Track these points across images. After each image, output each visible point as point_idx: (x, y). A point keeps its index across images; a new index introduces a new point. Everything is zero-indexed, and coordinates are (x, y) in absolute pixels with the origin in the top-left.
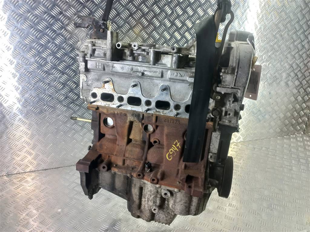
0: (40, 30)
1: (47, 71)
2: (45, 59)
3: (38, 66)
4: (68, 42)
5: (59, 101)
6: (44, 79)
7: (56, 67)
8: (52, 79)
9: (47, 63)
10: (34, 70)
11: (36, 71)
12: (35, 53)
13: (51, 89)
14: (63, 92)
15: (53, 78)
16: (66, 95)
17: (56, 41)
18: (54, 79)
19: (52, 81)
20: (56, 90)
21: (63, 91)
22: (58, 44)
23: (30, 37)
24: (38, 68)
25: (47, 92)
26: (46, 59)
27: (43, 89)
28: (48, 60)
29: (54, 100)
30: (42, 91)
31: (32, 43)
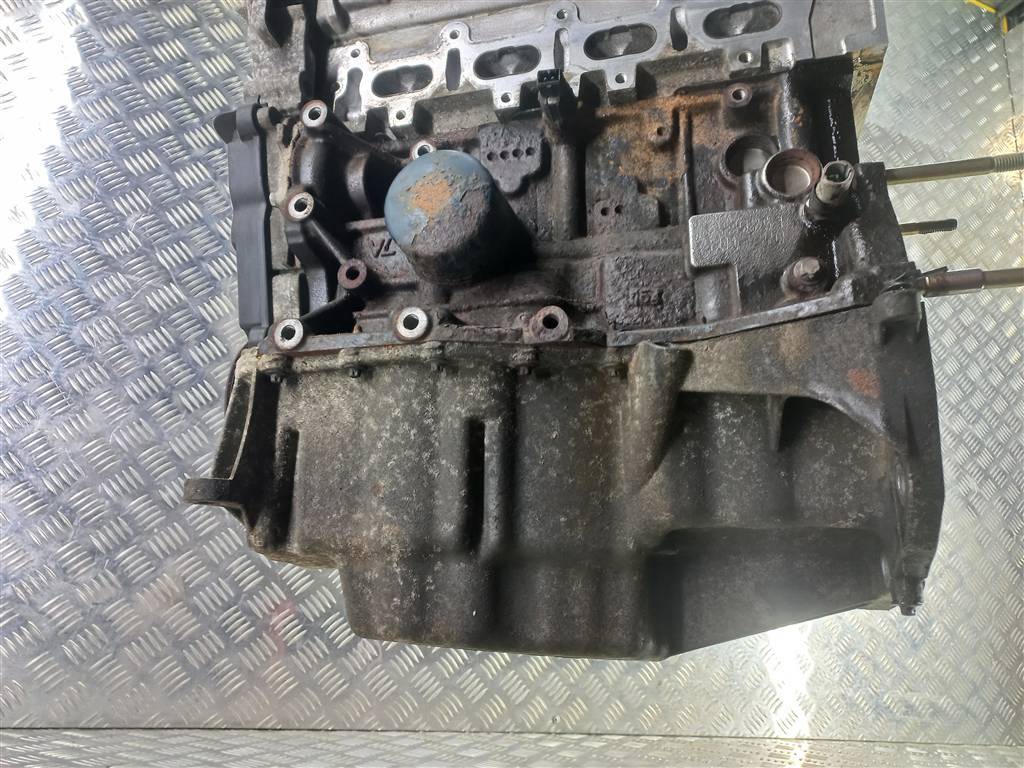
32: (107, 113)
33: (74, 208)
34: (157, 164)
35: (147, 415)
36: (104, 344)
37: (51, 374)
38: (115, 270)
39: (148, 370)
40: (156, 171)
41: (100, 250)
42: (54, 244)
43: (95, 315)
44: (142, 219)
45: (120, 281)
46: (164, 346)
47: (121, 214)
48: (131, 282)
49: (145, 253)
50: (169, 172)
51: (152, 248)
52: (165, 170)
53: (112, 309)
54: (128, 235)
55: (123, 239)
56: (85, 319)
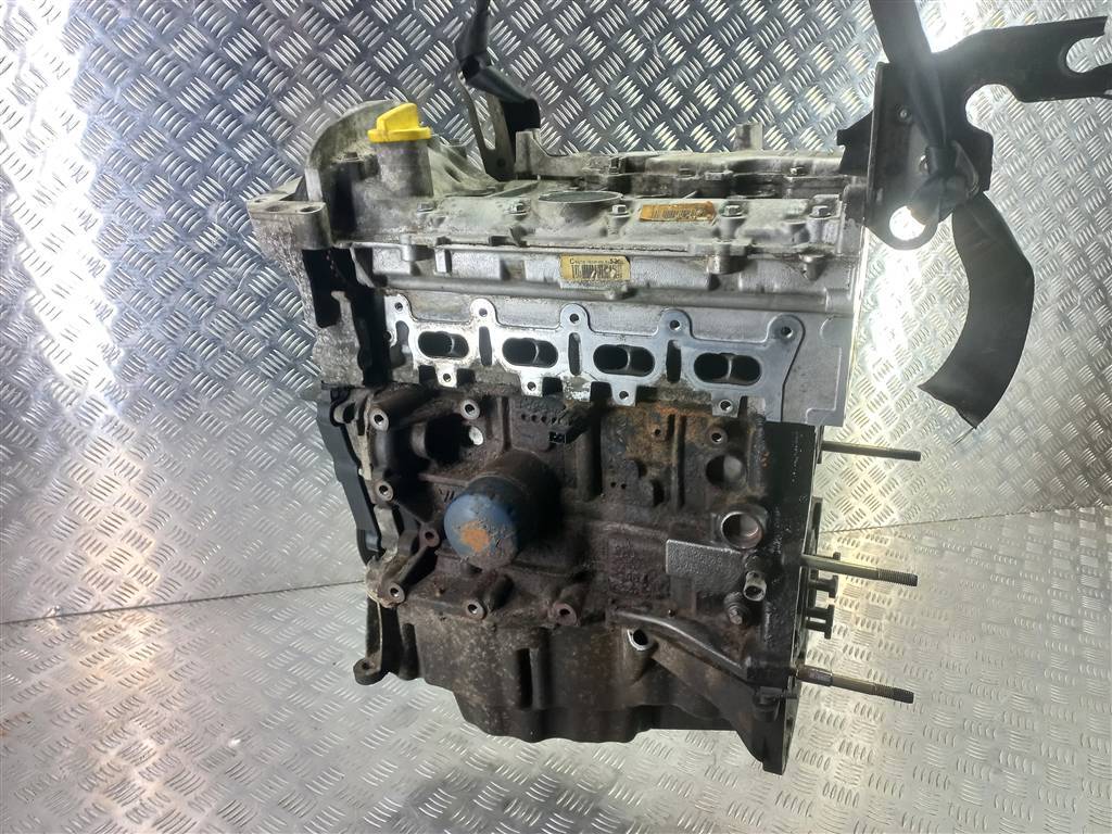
0: (189, 112)
1: (206, 253)
2: (200, 212)
3: (176, 237)
4: (280, 154)
5: (246, 361)
6: (194, 280)
7: (237, 239)
8: (222, 282)
9: (207, 225)
10: (162, 249)
11: (169, 251)
12: (168, 190)
13: (220, 319)
14: (260, 328)
15: (227, 278)
16: (271, 341)
17: (240, 149)
18: (230, 281)
19: (221, 289)
20: (234, 323)
21: (259, 326)
22: (247, 159)
23: (152, 134)
24: (177, 242)
25: (203, 327)
26: (205, 212)
27: (190, 316)
28: (213, 215)
29: (229, 356)
30: (187, 324)
31: (160, 155)
32: (150, 96)
33: (158, 214)
34: (215, 144)
35: (282, 385)
36: (229, 335)
37: (198, 367)
38: (215, 265)
39: (270, 349)
40: (216, 153)
41: (196, 249)
42: (157, 254)
43: (212, 311)
44: (221, 210)
45: (221, 275)
46: (277, 326)
47: (201, 208)
48: (232, 274)
49: (235, 243)
50: (228, 150)
51: (239, 236)
52: (226, 149)
53: (225, 304)
54: (214, 229)
55: (211, 234)
56: (207, 316)
